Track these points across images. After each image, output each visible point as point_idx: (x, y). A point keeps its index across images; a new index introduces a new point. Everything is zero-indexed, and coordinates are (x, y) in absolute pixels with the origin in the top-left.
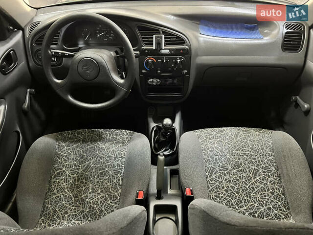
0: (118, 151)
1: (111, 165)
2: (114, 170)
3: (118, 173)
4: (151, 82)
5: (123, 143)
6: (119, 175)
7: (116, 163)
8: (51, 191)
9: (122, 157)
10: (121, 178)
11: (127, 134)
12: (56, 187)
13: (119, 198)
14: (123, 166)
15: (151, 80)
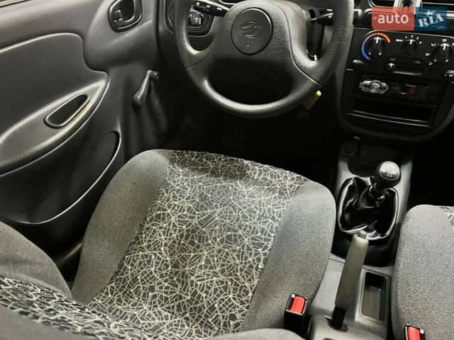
0: (269, 206)
1: (251, 228)
2: (253, 239)
3: (260, 245)
4: (366, 86)
5: (281, 193)
6: (260, 250)
7: (259, 226)
8: (139, 243)
9: (273, 218)
10: (262, 258)
11: (293, 179)
12: (148, 239)
13: (250, 294)
14: (273, 235)
15: (368, 82)
